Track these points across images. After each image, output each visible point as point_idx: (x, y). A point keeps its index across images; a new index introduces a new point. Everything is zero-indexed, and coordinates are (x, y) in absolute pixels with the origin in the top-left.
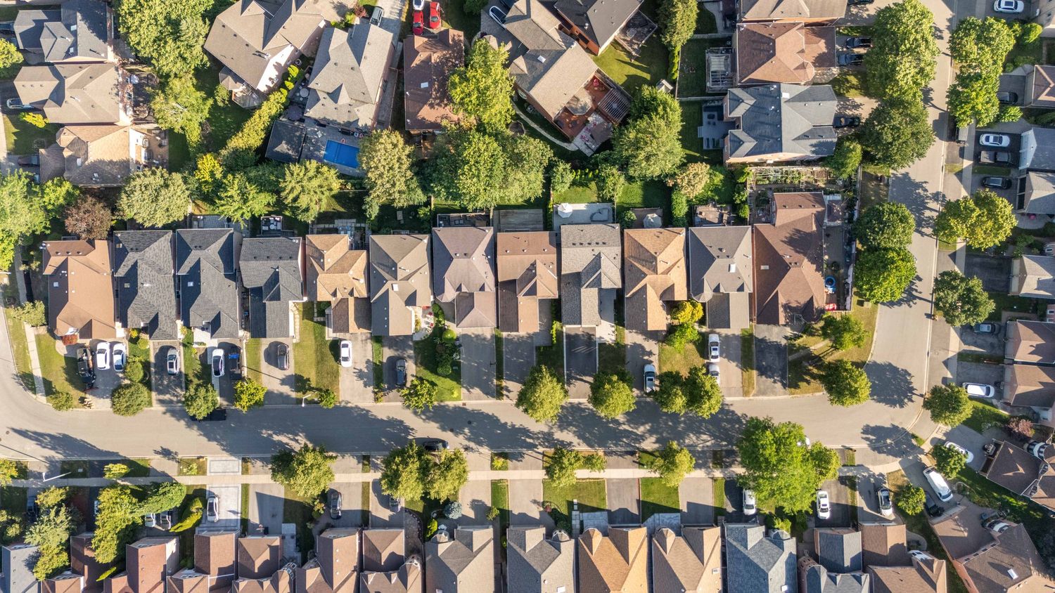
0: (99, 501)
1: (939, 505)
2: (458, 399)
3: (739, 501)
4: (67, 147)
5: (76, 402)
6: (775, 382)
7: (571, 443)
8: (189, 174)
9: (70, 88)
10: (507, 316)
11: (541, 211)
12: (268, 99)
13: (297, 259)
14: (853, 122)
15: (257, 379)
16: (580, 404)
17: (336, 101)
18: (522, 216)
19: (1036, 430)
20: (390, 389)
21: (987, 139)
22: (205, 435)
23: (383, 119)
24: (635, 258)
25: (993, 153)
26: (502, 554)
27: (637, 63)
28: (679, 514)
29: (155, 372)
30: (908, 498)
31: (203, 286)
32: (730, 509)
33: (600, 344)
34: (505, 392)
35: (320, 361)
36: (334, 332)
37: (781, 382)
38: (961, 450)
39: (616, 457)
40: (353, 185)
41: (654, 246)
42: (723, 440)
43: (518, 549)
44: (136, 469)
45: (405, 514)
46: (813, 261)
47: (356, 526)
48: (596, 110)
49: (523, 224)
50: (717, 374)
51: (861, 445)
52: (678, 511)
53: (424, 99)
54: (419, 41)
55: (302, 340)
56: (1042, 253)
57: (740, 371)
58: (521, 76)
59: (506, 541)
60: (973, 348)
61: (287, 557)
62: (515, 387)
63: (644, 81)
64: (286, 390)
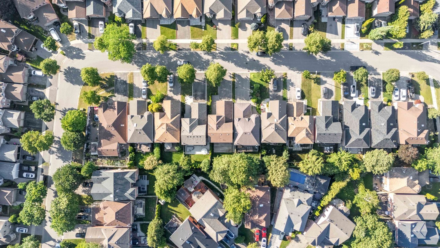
0: (406, 32)
1: (55, 26)
2: (251, 74)
3: (136, 29)
4: (416, 184)
5: (415, 75)
6: (120, 78)
7: (204, 54)
8: (363, 171)
9: (414, 210)
10: (230, 108)
11: (215, 152)
12: (329, 202)
13: (318, 134)
14: (86, 185)
15: (337, 84)
16: (200, 71)
17: (299, 200)
18: (223, 150)
19: (16, 57)
20: (280, 78)
21: (32, 176)
22: (360, 60)
23: (280, 192)
24: (175, 130)
25: (30, 170)
26: (234, 8)
27: (173, 212)
28: (161, 24)
29: (381, 87)
30: (67, 29)
31: (358, 123)
32: (139, 26)
33: (191, 95)
34: (232, 76)
35: (309, 91)
36: (303, 103)
37: (117, 78)
38: (46, 49)
39: (186, 48)
40: (294, 165)
41: (167, 135)
42: (142, 54)
43: (227, 10)
44: (390, 46)
45: (275, 25)
46: (103, 128)
47: (296, 21)
48: (190, 193)
49: (222, 146)
50: (143, 82)
51: (86, 51)
52: (161, 25)
53: (262, 200)
54: (263, 224)
55: (317, 100)
56: (11, 129)
57: (134, 83)
58: (221, 208)
59: (232, 14)
60: (40, 90)
61: (325, 8)
62: (227, 78)
63: (170, 204)
64: (324, 79)
